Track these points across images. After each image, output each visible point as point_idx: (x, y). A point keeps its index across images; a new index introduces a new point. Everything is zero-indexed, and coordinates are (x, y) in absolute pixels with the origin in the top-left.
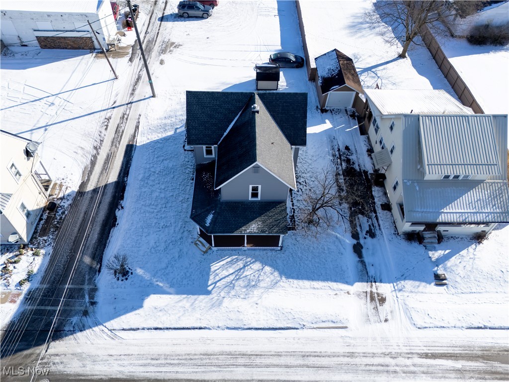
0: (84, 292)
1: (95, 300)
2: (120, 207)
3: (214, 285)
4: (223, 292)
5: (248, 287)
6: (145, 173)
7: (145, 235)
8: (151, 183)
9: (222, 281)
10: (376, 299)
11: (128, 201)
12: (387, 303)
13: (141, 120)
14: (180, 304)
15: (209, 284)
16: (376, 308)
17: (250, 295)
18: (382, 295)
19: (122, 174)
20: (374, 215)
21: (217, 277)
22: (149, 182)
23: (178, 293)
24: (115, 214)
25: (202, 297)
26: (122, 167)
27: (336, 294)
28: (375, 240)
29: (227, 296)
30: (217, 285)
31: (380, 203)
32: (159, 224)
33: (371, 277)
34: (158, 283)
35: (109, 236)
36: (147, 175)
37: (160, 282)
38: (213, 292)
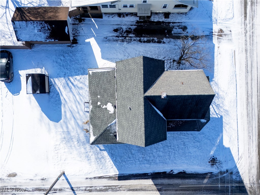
0: (222, 177)
1: (225, 171)
2: (172, 172)
3: (218, 115)
4: (221, 110)
5: (219, 97)
6: (144, 163)
7: (190, 154)
8: (152, 158)
9: (216, 111)
10: (221, 34)
11: (167, 169)
12: (223, 29)
13: (92, 177)
14: (227, 130)
15: (217, 117)
16: (225, 35)
17: (223, 96)
18: (219, 30)
19: (146, 177)
20: (171, 24)
21: (214, 113)
22: (151, 160)
23: (222, 132)
24: (177, 174)
25: (224, 120)
26: (140, 179)
27: (220, 53)
28: (188, 27)
29: (223, 108)
30: (218, 113)
31: (164, 18)
32: (182, 148)
33: (210, 34)
34: (218, 142)
35: (191, 174)
36: (146, 162)
37: (217, 141)
38: (221, 115)
